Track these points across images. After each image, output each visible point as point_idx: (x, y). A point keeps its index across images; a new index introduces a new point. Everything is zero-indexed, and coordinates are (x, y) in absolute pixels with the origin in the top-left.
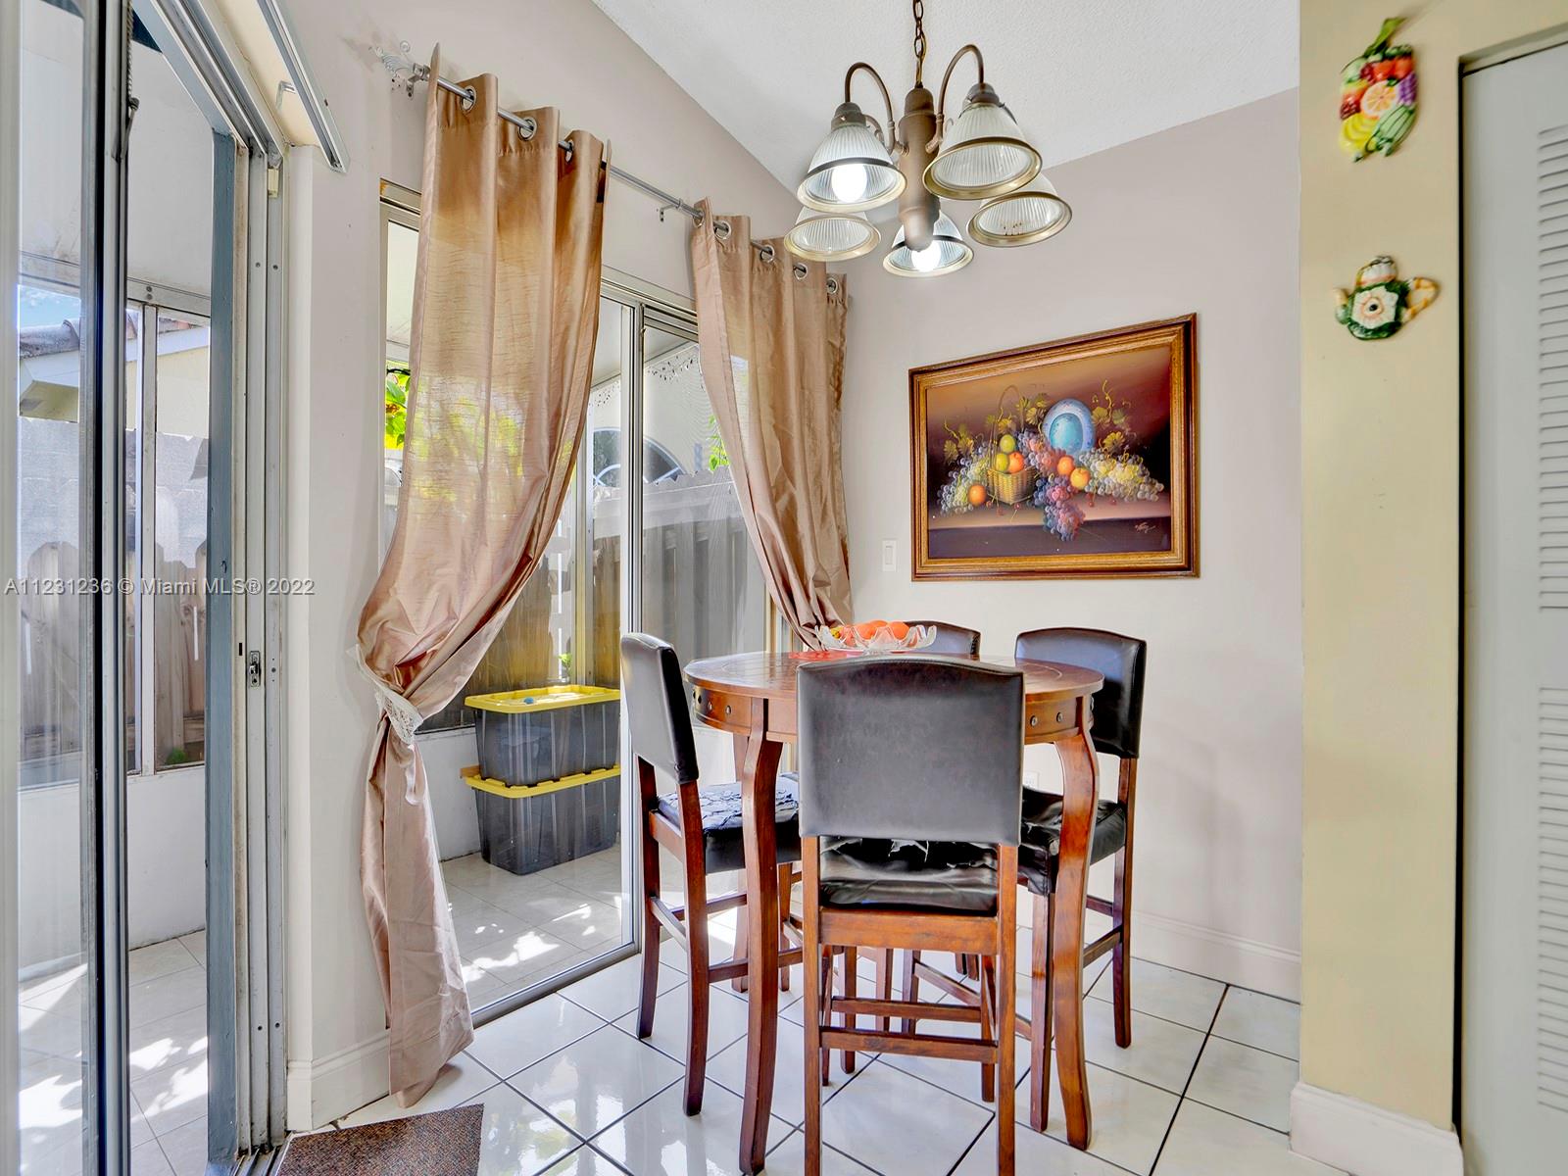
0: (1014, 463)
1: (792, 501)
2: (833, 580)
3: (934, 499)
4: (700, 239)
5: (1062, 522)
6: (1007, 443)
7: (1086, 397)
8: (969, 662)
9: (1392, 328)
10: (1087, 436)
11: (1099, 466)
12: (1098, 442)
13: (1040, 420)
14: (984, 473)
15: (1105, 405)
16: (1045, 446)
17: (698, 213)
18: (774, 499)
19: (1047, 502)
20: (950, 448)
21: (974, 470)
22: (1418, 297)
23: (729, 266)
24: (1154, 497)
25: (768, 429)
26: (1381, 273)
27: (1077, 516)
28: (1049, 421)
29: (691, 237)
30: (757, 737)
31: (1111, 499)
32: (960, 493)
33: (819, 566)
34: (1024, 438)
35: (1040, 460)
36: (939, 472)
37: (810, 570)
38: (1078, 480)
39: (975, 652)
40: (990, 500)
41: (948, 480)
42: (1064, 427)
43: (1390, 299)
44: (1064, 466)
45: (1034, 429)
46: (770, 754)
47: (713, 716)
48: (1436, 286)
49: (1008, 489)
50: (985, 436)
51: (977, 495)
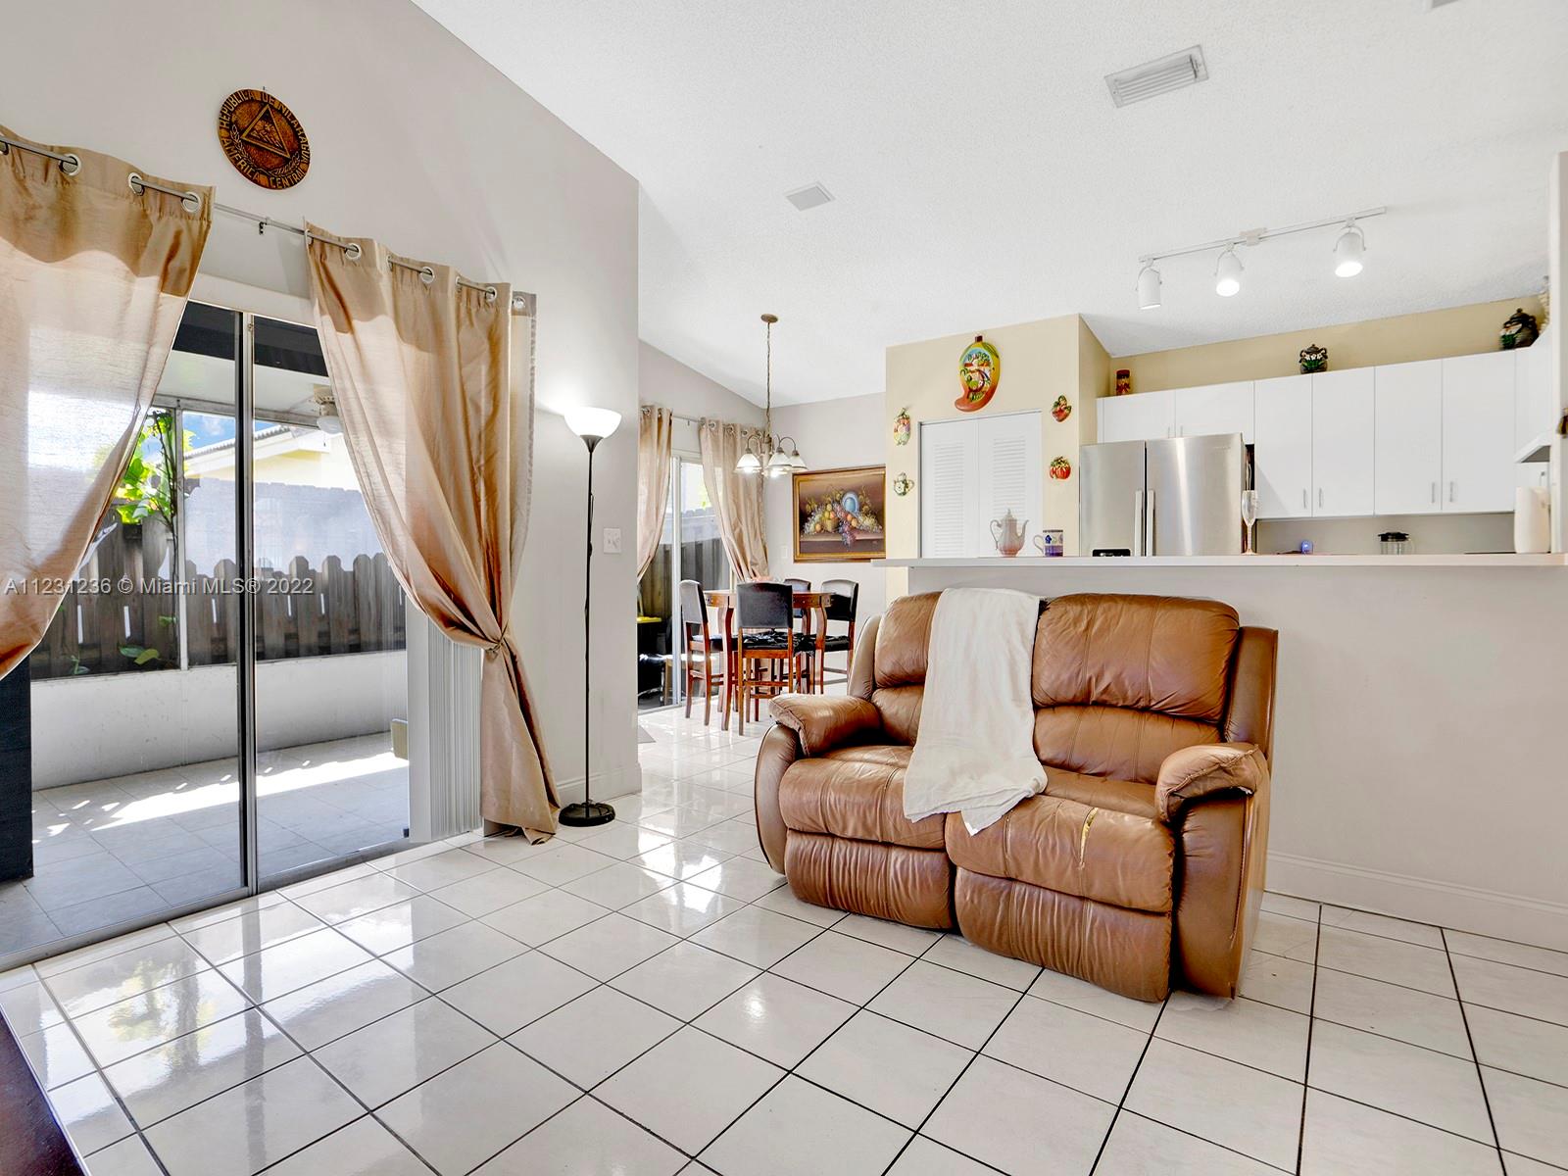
0: (832, 516)
1: (741, 530)
2: (760, 562)
3: (802, 529)
4: (703, 435)
5: (849, 539)
6: (829, 507)
7: (856, 491)
8: (807, 593)
9: (904, 493)
10: (857, 507)
11: (861, 519)
12: (860, 510)
13: (841, 499)
14: (820, 518)
15: (863, 494)
16: (843, 509)
17: (702, 422)
18: (733, 531)
19: (843, 532)
20: (808, 508)
21: (817, 518)
22: (910, 485)
23: (715, 441)
24: (879, 531)
25: (730, 501)
26: (901, 478)
27: (854, 537)
28: (844, 500)
29: (699, 430)
30: (726, 607)
31: (865, 531)
32: (811, 527)
33: (753, 557)
34: (835, 505)
35: (841, 515)
36: (804, 517)
37: (749, 560)
38: (854, 524)
39: (809, 588)
40: (823, 531)
41: (807, 521)
42: (849, 502)
43: (903, 486)
44: (849, 517)
45: (839, 503)
46: (730, 612)
47: (713, 604)
48: (913, 483)
49: (829, 526)
50: (821, 504)
51: (818, 527)
